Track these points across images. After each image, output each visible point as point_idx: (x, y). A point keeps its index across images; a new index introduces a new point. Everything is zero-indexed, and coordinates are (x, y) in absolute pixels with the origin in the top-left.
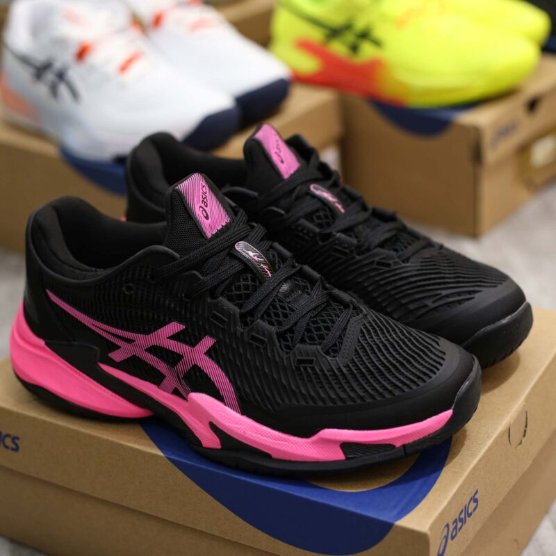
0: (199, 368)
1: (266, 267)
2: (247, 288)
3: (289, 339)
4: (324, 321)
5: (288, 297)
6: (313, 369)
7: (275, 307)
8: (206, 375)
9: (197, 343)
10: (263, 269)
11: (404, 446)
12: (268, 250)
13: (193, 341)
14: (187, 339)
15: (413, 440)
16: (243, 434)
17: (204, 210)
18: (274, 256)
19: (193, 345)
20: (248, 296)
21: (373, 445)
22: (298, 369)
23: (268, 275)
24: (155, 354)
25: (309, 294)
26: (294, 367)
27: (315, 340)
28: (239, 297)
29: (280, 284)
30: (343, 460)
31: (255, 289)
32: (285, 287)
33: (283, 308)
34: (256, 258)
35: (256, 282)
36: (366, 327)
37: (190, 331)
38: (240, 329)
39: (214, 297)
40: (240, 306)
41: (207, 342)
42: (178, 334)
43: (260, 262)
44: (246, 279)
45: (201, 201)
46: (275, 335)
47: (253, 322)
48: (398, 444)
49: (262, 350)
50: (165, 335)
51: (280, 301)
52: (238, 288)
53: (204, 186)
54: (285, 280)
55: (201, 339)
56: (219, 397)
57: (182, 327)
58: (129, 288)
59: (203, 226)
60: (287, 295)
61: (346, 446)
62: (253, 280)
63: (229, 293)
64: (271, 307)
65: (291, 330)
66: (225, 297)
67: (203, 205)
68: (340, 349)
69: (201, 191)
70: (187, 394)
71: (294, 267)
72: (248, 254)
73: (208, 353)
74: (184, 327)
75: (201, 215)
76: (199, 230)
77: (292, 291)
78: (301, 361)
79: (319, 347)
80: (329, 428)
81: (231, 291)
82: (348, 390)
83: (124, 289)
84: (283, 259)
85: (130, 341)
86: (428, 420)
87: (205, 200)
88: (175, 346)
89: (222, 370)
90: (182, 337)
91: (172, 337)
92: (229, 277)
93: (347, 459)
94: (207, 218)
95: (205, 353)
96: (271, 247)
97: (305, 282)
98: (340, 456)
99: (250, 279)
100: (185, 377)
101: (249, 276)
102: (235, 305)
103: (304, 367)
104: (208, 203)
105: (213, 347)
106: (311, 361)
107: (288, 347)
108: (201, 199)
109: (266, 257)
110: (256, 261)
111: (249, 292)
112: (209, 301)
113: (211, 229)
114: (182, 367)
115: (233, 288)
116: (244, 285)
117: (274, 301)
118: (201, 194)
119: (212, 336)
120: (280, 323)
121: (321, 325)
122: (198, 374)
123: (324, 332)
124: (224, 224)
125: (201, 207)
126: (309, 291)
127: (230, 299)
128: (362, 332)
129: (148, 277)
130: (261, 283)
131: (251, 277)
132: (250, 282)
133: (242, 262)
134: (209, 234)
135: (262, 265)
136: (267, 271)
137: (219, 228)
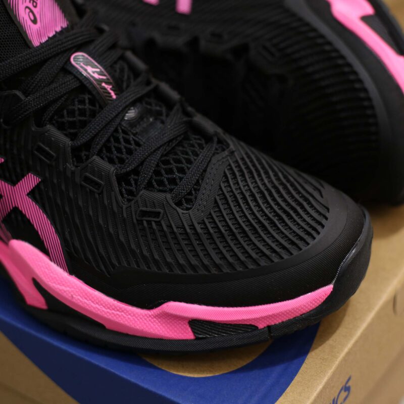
0: (21, 212)
1: (108, 87)
2: (82, 113)
3: (133, 182)
4: (178, 161)
5: (136, 126)
6: (159, 224)
7: (117, 140)
8: (29, 221)
9: (18, 181)
10: (105, 89)
11: (269, 327)
13: (14, 178)
14: (7, 175)
15: (280, 321)
16: (70, 298)
17: (31, 11)
18: (122, 70)
19: (14, 183)
20: (84, 124)
21: (230, 324)
22: (140, 222)
23: (111, 97)
25: (163, 122)
26: (135, 221)
27: (164, 185)
28: (72, 125)
29: (126, 109)
30: (191, 340)
31: (93, 114)
32: (131, 114)
33: (127, 141)
34: (96, 76)
35: (94, 106)
36: (231, 169)
37: (10, 165)
38: (70, 167)
39: (40, 124)
40: (73, 137)
41: (31, 181)
43: (101, 81)
44: (82, 102)
46: (115, 177)
47: (88, 158)
48: (261, 326)
49: (97, 196)
51: (124, 132)
52: (71, 113)
54: (133, 104)
55: (23, 176)
56: (45, 251)
57: (1, 160)
59: (28, 32)
60: (133, 123)
61: (195, 324)
62: (92, 102)
63: (60, 120)
64: (112, 139)
65: (136, 172)
66: (53, 124)
67: (30, 6)
68: (196, 198)
70: (9, 240)
71: (148, 83)
72: (86, 70)
73: (32, 194)
74: (3, 160)
75: (26, 18)
77: (140, 118)
78: (144, 214)
79: (169, 196)
80: (175, 301)
81: (62, 116)
82: (201, 254)
84: (136, 73)
86: (302, 297)
89: (48, 216)
92: (62, 96)
93: (197, 339)
94: (35, 21)
95: (28, 195)
96: (122, 58)
97: (160, 106)
98: (187, 334)
99: (87, 101)
101: (87, 97)
102: (66, 135)
103: (147, 221)
104: (38, 2)
105: (37, 187)
106: (157, 214)
107: (130, 193)
110: (96, 80)
111: (85, 119)
112: (33, 129)
113: (40, 35)
114: (1, 208)
116: (79, 109)
117: (116, 130)
119: (37, 173)
120: (122, 161)
121: (174, 166)
122: (20, 218)
123: (177, 175)
124: (58, 29)
125: (27, 7)
126: (164, 118)
127: (61, 127)
128: (225, 176)
130: (101, 108)
131: (89, 98)
132: (87, 105)
133: (78, 79)
134: (36, 43)
135: (103, 84)
136: (111, 91)
137: (51, 35)
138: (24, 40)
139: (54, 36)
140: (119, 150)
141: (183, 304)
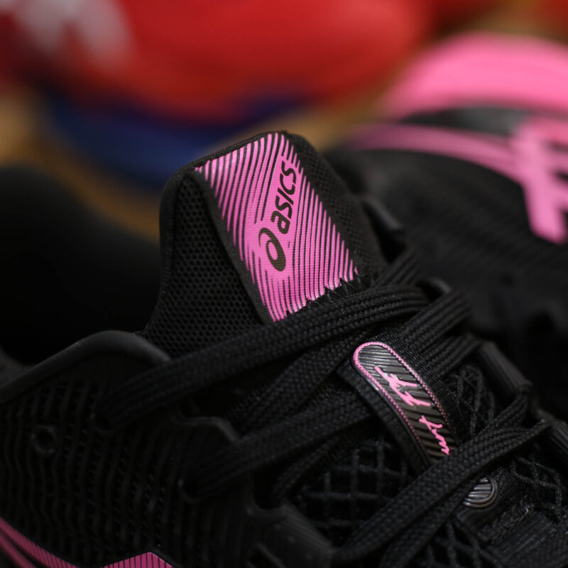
1: (434, 427)
2: (367, 482)
5: (489, 523)
7: (442, 555)
10: (428, 431)
12: (457, 369)
17: (274, 240)
18: (470, 390)
20: (368, 509)
23: (439, 449)
25: (554, 519)
28: (341, 508)
29: (472, 480)
31: (393, 489)
32: (482, 494)
33: (465, 560)
34: (408, 399)
35: (398, 469)
39: (267, 502)
40: (339, 537)
43: (420, 412)
44: (369, 457)
45: (268, 215)
51: (461, 536)
52: (341, 482)
53: (287, 173)
54: (489, 470)
58: (44, 438)
59: (262, 286)
60: (484, 517)
62: (394, 459)
63: (313, 495)
64: (430, 552)
66: (297, 504)
67: (273, 228)
69: (276, 184)
71: (530, 421)
72: (386, 384)
75: (261, 253)
76: (247, 298)
77: (502, 505)
81: (319, 487)
83: (33, 436)
84: (502, 395)
87: (285, 213)
92: (323, 441)
94: (279, 264)
96: (475, 358)
97: (551, 480)
99: (381, 457)
101: (380, 445)
102: (323, 532)
104: (293, 221)
108: (271, 207)
109: (439, 397)
110: (407, 409)
111: (372, 496)
112: (250, 511)
113: (288, 295)
115: (327, 479)
116: (360, 473)
117: (442, 532)
118: (273, 193)
124: (333, 284)
125: (264, 231)
126: (556, 508)
127: (314, 512)
129: (93, 416)
130: (413, 474)
131: (386, 451)
132: (380, 465)
133: (365, 403)
134: (277, 313)
135: (423, 420)
136: (439, 437)
137: (314, 297)
138: (251, 305)
139: (322, 300)
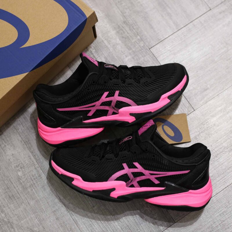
0: (119, 101)
8: (122, 102)
11: (181, 89)
13: (113, 95)
14: (111, 95)
19: (113, 96)
21: (175, 93)
24: (104, 105)
37: (110, 92)
41: (117, 93)
42: (108, 95)
48: (180, 90)
50: (104, 98)
55: (115, 93)
56: (130, 105)
57: (108, 92)
61: (169, 97)
70: (118, 111)
73: (119, 95)
76: (95, 65)
78: (144, 83)
80: (162, 95)
85: (94, 106)
88: (108, 99)
89: (126, 97)
90: (109, 95)
91: (107, 97)
93: (171, 100)
95: (118, 96)
98: (169, 101)
100: (115, 106)
103: (146, 84)
105: (119, 93)
114: (113, 104)
119: (118, 90)
122: (119, 103)
140: (128, 77)
141: (165, 94)
